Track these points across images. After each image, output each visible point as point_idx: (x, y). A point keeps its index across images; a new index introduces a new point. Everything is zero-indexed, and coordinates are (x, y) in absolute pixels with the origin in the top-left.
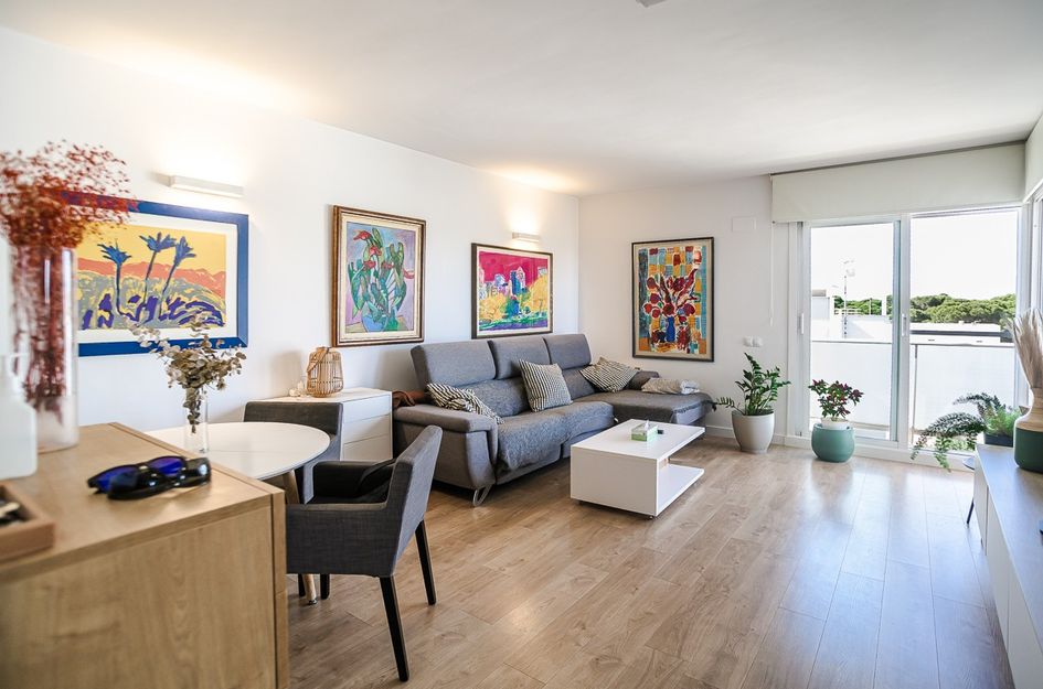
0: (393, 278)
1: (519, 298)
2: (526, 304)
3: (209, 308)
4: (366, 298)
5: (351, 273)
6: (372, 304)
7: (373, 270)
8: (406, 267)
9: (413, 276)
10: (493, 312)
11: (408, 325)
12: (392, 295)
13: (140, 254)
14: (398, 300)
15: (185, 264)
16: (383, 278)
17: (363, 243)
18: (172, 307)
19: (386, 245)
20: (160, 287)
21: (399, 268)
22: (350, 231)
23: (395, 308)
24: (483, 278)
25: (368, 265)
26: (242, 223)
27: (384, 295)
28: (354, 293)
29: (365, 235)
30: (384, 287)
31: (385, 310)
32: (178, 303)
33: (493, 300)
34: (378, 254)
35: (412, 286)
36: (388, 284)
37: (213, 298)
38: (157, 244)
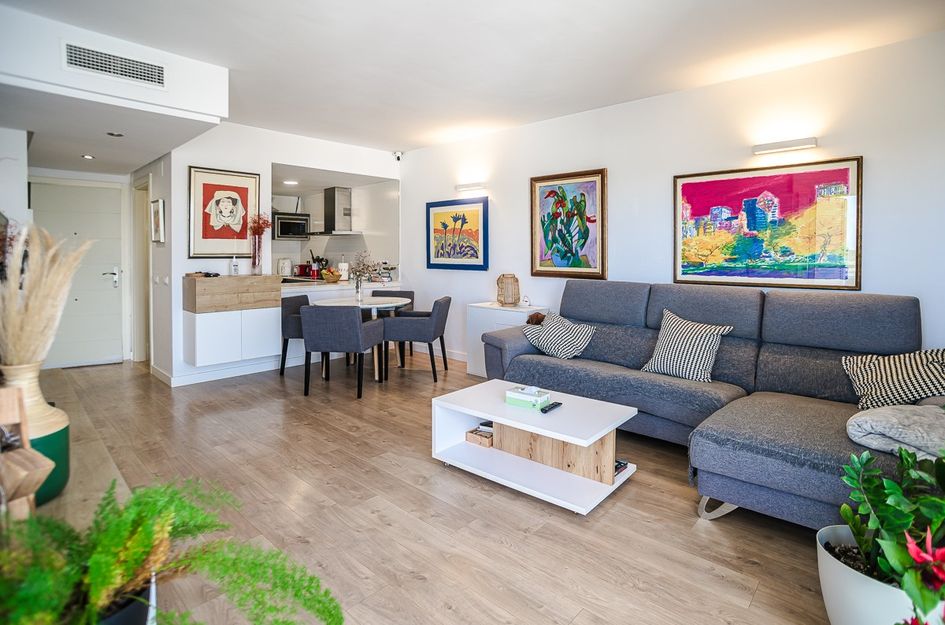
0: (576, 224)
1: (765, 235)
2: (783, 242)
3: (473, 249)
4: (555, 241)
5: (543, 223)
6: (560, 245)
7: (559, 219)
8: (588, 213)
9: (595, 221)
10: (707, 252)
11: (591, 263)
12: (576, 237)
13: (451, 224)
14: (582, 241)
15: (465, 227)
16: (567, 225)
17: (552, 200)
18: (460, 248)
19: (569, 197)
20: (456, 239)
21: (581, 215)
22: (542, 193)
23: (578, 249)
24: (688, 213)
25: (556, 215)
26: (485, 203)
27: (569, 238)
28: (546, 236)
29: (553, 193)
30: (569, 232)
31: (571, 251)
32: (463, 246)
33: (706, 239)
34: (563, 206)
35: (594, 230)
36: (572, 228)
37: (475, 244)
38: (456, 219)
